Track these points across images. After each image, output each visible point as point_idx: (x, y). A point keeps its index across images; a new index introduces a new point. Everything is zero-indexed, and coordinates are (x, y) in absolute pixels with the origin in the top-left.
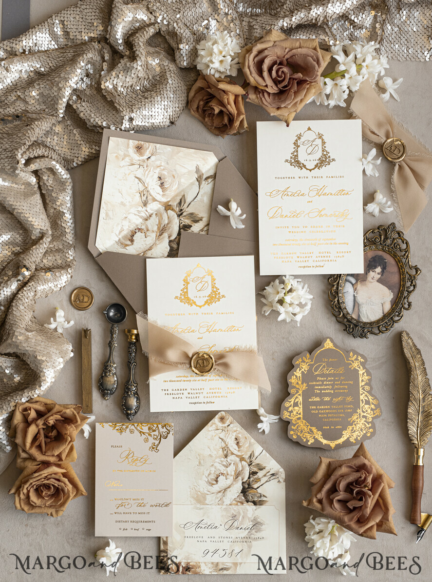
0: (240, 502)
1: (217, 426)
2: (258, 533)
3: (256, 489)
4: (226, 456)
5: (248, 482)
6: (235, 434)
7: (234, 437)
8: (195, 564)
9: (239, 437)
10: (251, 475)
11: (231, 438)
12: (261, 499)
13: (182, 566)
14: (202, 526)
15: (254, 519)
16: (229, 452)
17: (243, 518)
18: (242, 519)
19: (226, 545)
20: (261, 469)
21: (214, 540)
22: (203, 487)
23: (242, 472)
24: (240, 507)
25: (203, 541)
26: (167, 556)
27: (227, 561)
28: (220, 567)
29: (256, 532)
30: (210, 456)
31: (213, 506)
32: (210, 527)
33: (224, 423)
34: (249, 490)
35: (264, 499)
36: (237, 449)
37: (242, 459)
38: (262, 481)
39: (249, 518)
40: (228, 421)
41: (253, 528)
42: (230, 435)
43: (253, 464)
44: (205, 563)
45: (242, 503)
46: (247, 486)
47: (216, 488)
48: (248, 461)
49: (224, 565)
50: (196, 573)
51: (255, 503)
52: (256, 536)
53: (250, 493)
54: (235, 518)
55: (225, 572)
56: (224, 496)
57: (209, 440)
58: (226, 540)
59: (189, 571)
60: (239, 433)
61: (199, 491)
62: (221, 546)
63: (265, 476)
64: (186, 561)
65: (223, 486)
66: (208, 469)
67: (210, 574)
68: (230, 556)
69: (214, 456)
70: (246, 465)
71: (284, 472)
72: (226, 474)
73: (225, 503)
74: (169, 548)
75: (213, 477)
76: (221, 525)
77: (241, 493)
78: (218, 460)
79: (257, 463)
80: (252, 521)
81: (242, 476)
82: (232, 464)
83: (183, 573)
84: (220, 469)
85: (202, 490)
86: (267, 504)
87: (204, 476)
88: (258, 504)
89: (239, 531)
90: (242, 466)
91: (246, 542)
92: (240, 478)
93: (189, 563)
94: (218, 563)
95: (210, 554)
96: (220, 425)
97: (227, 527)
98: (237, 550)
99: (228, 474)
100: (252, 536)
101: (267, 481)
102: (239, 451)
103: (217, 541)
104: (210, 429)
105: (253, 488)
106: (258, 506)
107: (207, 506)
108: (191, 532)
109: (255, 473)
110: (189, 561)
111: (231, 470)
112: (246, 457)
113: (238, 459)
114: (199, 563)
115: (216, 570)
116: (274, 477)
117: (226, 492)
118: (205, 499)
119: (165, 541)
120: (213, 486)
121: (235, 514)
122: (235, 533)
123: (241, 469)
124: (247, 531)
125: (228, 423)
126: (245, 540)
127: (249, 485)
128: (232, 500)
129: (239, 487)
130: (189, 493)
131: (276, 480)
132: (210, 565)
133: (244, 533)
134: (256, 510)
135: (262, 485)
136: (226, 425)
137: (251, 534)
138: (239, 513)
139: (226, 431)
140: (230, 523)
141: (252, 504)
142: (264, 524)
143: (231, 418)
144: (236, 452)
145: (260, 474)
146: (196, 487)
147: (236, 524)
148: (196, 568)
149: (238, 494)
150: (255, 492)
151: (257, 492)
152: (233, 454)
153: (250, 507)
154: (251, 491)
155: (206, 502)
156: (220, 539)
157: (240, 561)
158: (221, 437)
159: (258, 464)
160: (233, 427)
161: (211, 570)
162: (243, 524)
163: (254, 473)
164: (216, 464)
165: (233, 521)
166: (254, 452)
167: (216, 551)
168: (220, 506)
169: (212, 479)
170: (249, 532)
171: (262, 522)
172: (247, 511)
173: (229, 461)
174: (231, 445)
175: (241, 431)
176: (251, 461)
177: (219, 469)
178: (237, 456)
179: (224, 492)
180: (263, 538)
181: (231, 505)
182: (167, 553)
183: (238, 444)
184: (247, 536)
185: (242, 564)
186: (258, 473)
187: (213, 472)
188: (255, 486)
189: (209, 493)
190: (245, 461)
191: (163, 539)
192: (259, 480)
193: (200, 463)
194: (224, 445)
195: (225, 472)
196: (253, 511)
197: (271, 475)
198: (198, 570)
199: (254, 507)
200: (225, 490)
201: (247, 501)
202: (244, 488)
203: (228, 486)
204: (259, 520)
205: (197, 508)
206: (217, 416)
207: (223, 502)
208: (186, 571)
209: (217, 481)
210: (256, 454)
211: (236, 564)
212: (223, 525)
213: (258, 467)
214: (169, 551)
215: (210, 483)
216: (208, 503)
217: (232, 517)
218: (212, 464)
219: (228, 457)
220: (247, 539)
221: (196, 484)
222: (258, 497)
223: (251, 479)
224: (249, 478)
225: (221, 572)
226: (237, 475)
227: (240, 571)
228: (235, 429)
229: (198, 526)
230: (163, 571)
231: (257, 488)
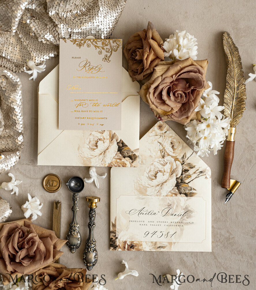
0: (174, 194)
1: (156, 133)
2: (189, 219)
3: (187, 184)
4: (163, 157)
5: (181, 177)
6: (170, 139)
7: (170, 142)
8: (137, 243)
9: (174, 141)
10: (183, 172)
11: (167, 142)
12: (191, 192)
13: (128, 244)
14: (144, 212)
15: (186, 208)
16: (166, 153)
17: (177, 206)
18: (176, 208)
19: (163, 228)
20: (192, 168)
21: (153, 224)
22: (145, 181)
23: (176, 169)
24: (175, 197)
25: (144, 225)
26: (115, 236)
27: (164, 241)
28: (158, 246)
29: (187, 218)
30: (151, 156)
31: (153, 197)
32: (150, 213)
33: (162, 130)
34: (182, 184)
35: (194, 191)
36: (172, 151)
37: (176, 159)
38: (192, 177)
39: (181, 207)
40: (165, 128)
41: (184, 215)
42: (167, 140)
43: (185, 163)
44: (146, 242)
45: (176, 195)
46: (180, 181)
47: (155, 182)
48: (181, 161)
49: (161, 244)
50: (139, 250)
51: (186, 195)
52: (187, 222)
53: (183, 187)
54: (170, 207)
55: (162, 250)
56: (161, 189)
57: (150, 143)
58: (163, 224)
59: (133, 248)
60: (174, 138)
61: (141, 185)
62: (159, 229)
63: (195, 173)
64: (131, 240)
65: (161, 181)
66: (148, 167)
67: (150, 250)
68: (166, 237)
69: (153, 156)
70: (179, 164)
71: (210, 170)
72: (163, 171)
73: (162, 195)
74: (117, 230)
75: (153, 173)
76: (159, 212)
77: (175, 186)
78: (157, 160)
79: (189, 162)
80: (184, 209)
81: (176, 173)
82: (168, 164)
83: (128, 250)
84: (159, 168)
85: (143, 183)
86: (196, 196)
87: (145, 173)
88: (189, 195)
89: (173, 217)
90: (176, 165)
91: (179, 226)
92: (174, 174)
93: (133, 242)
94: (156, 242)
95: (150, 235)
96: (159, 132)
97: (164, 213)
98: (172, 232)
99: (165, 172)
100: (184, 221)
101: (196, 178)
102: (174, 153)
103: (155, 225)
104: (151, 134)
105: (185, 183)
106: (189, 197)
107: (148, 197)
108: (134, 217)
109: (188, 171)
110: (133, 240)
111: (167, 168)
112: (180, 157)
113: (173, 159)
114: (141, 242)
115: (154, 248)
116: (202, 174)
117: (163, 186)
118: (146, 191)
119: (114, 224)
120: (153, 180)
121: (170, 203)
122: (170, 219)
123: (175, 167)
124: (180, 217)
125: (165, 130)
126: (179, 224)
127: (182, 180)
128: (168, 192)
129: (173, 182)
130: (133, 186)
131: (204, 177)
132: (150, 244)
133: (178, 219)
134: (187, 200)
135: (192, 180)
136: (164, 132)
137: (183, 220)
138: (174, 202)
139: (163, 136)
140: (166, 210)
141: (184, 195)
142: (194, 212)
143: (167, 126)
144: (171, 154)
145: (191, 171)
146: (139, 182)
147: (170, 211)
148: (139, 246)
149: (173, 187)
150: (186, 186)
151: (188, 186)
152: (169, 155)
153: (183, 198)
154: (184, 185)
155: (147, 193)
156: (158, 223)
157: (174, 241)
158: (159, 142)
159: (189, 164)
160: (169, 134)
161: (150, 248)
162: (177, 212)
163: (186, 171)
164: (155, 163)
165: (168, 209)
166: (186, 153)
167: (155, 233)
168: (158, 197)
169: (152, 175)
170: (181, 218)
171: (192, 210)
172: (180, 201)
173: (165, 161)
174: (167, 148)
175: (175, 137)
176: (184, 161)
177: (157, 167)
178: (172, 157)
179: (161, 186)
180: (193, 223)
181: (167, 196)
182: (115, 233)
183: (173, 147)
184: (180, 221)
185: (176, 244)
186: (189, 170)
187: (152, 169)
188: (187, 181)
189: (149, 186)
190: (179, 161)
191: (112, 222)
192: (189, 176)
193: (142, 162)
194: (161, 148)
195: (162, 170)
196: (185, 201)
197: (200, 172)
198: (140, 248)
199: (186, 198)
200: (162, 184)
201: (180, 193)
202: (177, 183)
203: (165, 181)
204: (189, 208)
205: (140, 198)
206: (156, 125)
207: (161, 194)
208: (131, 248)
209: (156, 177)
210: (188, 156)
211: (170, 244)
212: (161, 212)
213: (189, 166)
214: (117, 232)
215: (150, 178)
216: (148, 194)
217: (168, 206)
218: (152, 163)
219: (165, 158)
220: (180, 224)
221: (139, 179)
222: (189, 190)
223: (184, 176)
224: (182, 174)
225: (159, 250)
226: (172, 172)
227: (174, 249)
228: (171, 135)
229: (140, 212)
230: (112, 248)
231: (189, 183)
